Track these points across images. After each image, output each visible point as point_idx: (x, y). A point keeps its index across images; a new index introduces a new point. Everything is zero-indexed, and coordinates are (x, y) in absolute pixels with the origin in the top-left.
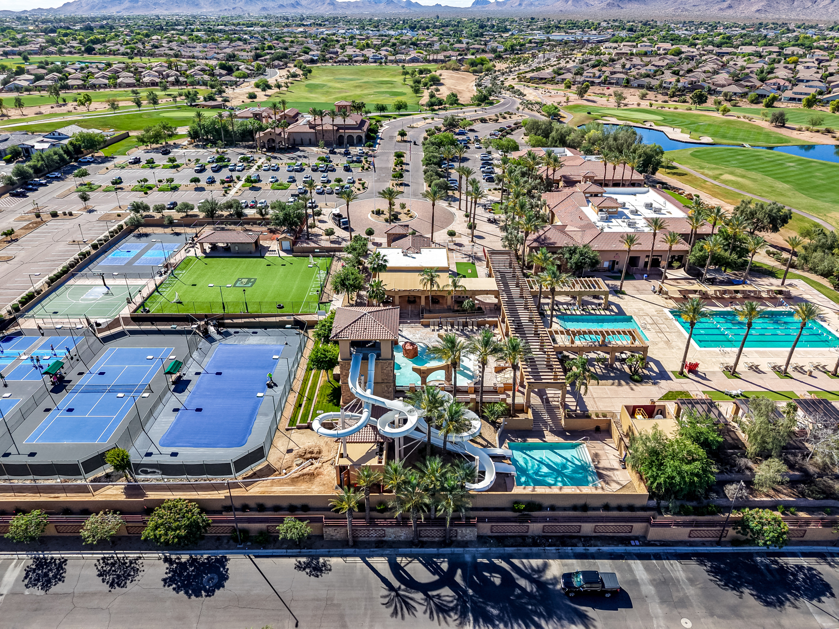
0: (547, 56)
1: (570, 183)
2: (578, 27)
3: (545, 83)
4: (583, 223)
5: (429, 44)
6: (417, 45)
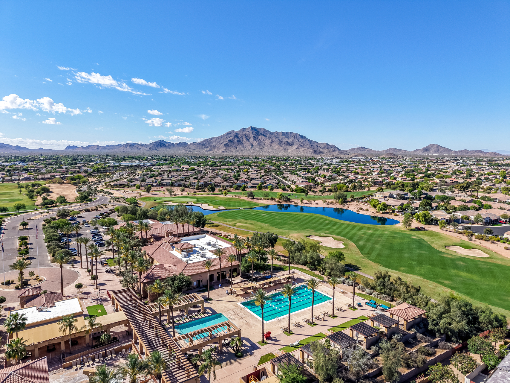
0: (121, 173)
1: (158, 238)
2: (136, 159)
3: (124, 187)
4: (174, 260)
5: (37, 170)
6: (28, 170)
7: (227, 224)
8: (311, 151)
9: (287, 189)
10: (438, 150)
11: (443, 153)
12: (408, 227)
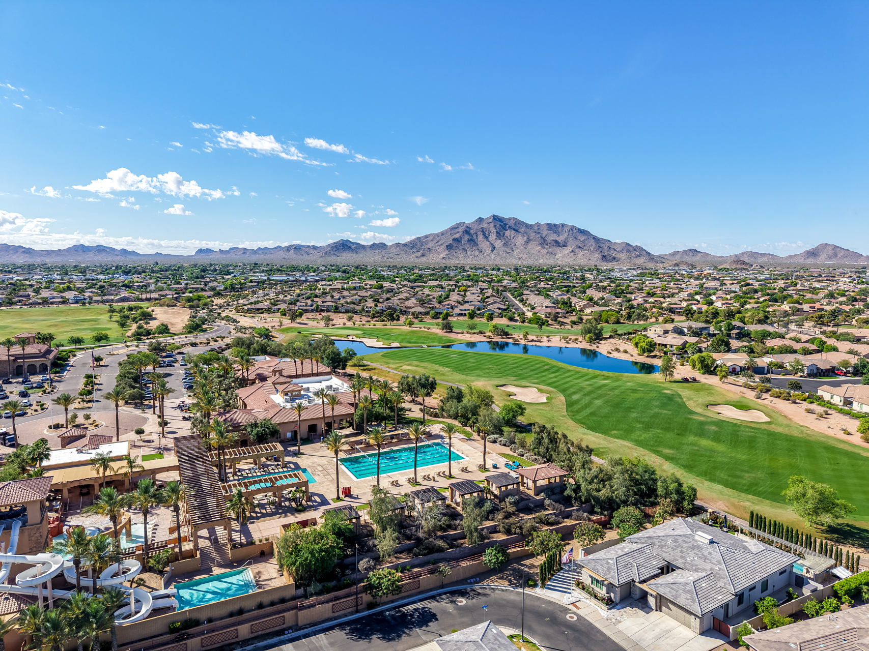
0: (266, 292)
2: (299, 270)
3: (261, 313)
4: (268, 405)
5: (143, 286)
6: (129, 287)
7: (388, 367)
8: (597, 255)
9: (517, 317)
10: (836, 255)
11: (845, 259)
12: (668, 377)
